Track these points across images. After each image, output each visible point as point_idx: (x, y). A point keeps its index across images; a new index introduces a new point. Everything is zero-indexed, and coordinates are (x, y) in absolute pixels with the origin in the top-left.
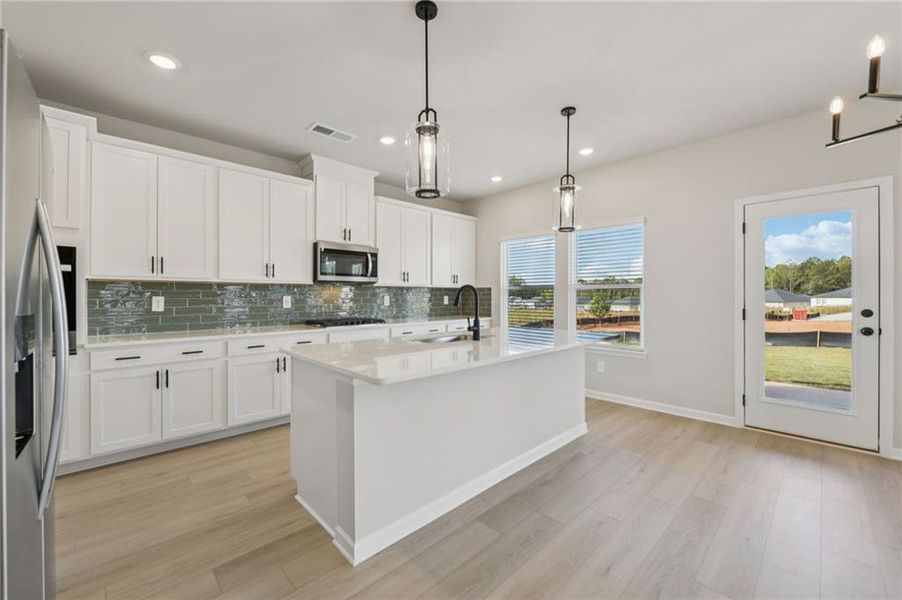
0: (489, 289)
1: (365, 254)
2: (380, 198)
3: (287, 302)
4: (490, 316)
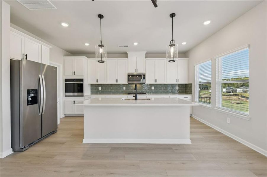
0: (192, 84)
1: (141, 75)
2: (147, 58)
3: (124, 88)
4: (192, 94)
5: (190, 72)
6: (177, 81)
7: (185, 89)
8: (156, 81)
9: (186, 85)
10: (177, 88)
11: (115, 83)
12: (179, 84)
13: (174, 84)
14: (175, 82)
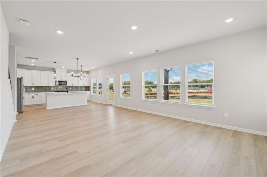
0: (90, 86)
3: (52, 89)
4: (90, 91)
5: (90, 82)
6: (84, 85)
7: (88, 89)
8: (73, 85)
9: (88, 87)
10: (84, 88)
11: (47, 85)
12: (85, 87)
13: (82, 87)
14: (82, 86)
